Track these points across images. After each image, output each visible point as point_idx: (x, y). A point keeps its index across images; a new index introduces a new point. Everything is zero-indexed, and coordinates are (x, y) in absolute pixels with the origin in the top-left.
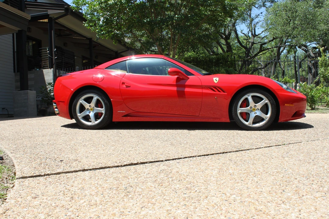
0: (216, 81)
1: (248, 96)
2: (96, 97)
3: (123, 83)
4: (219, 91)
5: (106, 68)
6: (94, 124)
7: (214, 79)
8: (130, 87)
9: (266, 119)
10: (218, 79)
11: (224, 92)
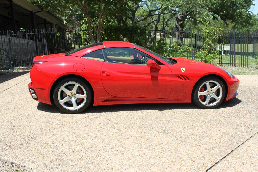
0: (183, 70)
1: (207, 83)
2: (78, 84)
3: (103, 72)
4: (186, 79)
5: (83, 56)
6: (76, 109)
7: (182, 69)
8: (110, 75)
9: (218, 100)
10: (184, 69)
11: (189, 80)
